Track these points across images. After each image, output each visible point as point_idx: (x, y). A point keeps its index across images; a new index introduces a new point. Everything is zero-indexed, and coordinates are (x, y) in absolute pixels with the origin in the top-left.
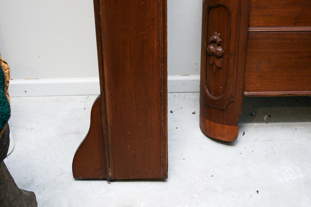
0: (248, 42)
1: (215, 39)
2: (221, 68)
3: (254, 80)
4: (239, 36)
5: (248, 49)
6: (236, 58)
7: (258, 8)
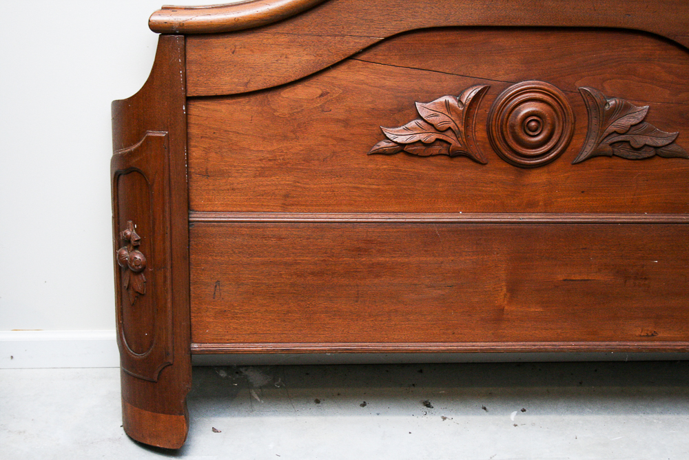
0: (189, 241)
1: (127, 236)
2: (143, 295)
3: (211, 320)
4: (171, 229)
5: (193, 257)
6: (168, 274)
7: (207, 174)
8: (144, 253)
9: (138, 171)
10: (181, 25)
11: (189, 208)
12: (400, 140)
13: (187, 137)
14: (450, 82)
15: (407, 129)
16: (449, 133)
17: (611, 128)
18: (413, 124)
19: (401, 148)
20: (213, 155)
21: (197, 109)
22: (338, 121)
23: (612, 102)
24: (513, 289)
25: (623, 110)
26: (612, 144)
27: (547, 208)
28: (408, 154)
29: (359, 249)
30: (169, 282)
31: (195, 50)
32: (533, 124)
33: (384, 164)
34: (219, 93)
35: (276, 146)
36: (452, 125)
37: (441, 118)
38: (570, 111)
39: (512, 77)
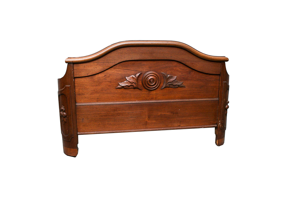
0: (76, 110)
1: (62, 109)
2: (66, 122)
3: (82, 127)
4: (72, 107)
5: (77, 113)
6: (72, 117)
7: (79, 95)
8: (66, 113)
9: (64, 94)
10: (72, 61)
11: (76, 102)
12: (123, 85)
13: (75, 86)
14: (133, 72)
15: (124, 83)
16: (133, 83)
17: (169, 81)
18: (125, 82)
19: (123, 87)
20: (81, 90)
21: (77, 80)
22: (109, 81)
23: (169, 76)
24: (149, 117)
25: (171, 77)
26: (169, 85)
27: (156, 99)
28: (124, 88)
29: (114, 110)
30: (72, 119)
31: (76, 67)
32: (152, 81)
33: (119, 91)
34: (81, 76)
35: (95, 88)
36: (134, 82)
37: (132, 80)
38: (160, 78)
39: (147, 71)
